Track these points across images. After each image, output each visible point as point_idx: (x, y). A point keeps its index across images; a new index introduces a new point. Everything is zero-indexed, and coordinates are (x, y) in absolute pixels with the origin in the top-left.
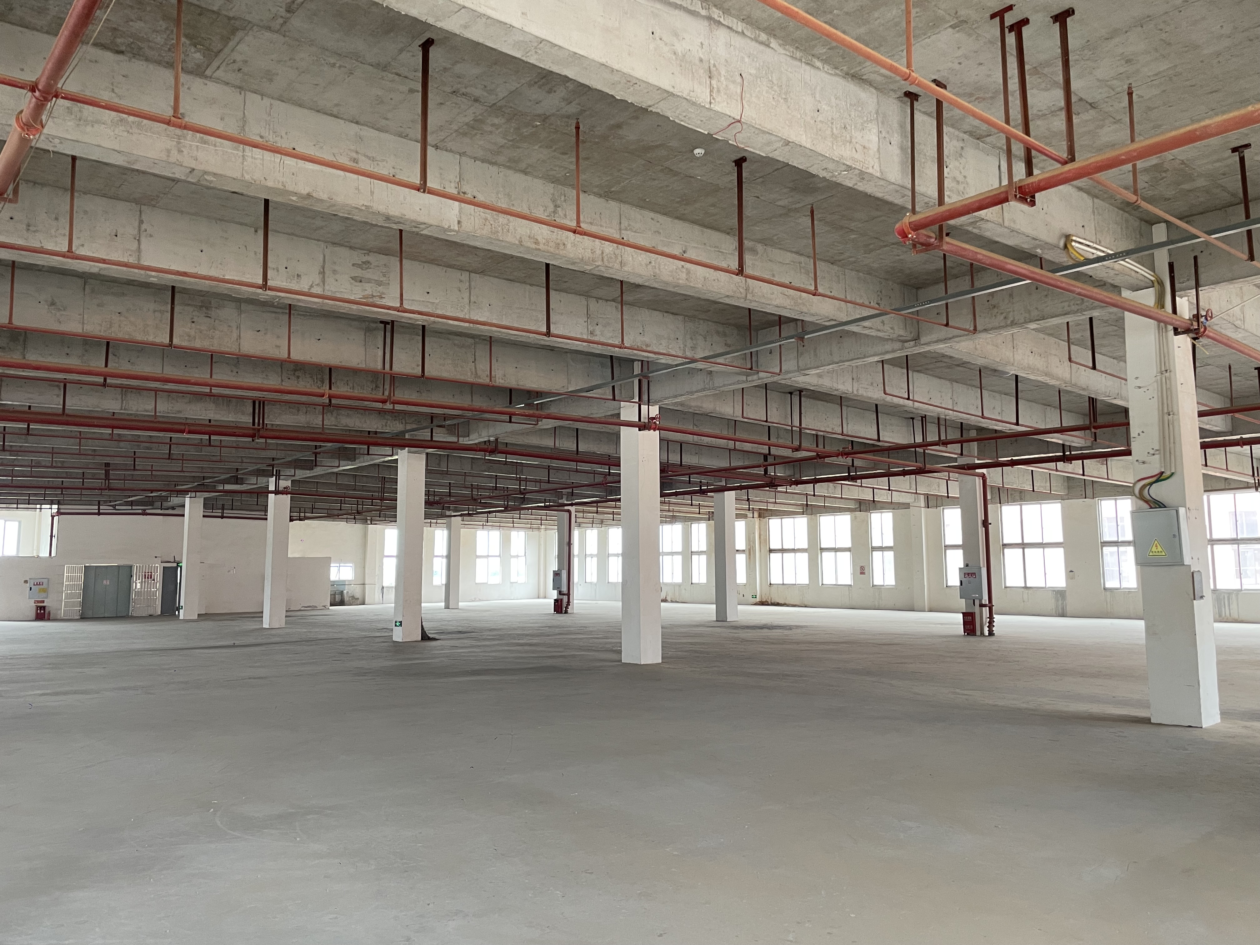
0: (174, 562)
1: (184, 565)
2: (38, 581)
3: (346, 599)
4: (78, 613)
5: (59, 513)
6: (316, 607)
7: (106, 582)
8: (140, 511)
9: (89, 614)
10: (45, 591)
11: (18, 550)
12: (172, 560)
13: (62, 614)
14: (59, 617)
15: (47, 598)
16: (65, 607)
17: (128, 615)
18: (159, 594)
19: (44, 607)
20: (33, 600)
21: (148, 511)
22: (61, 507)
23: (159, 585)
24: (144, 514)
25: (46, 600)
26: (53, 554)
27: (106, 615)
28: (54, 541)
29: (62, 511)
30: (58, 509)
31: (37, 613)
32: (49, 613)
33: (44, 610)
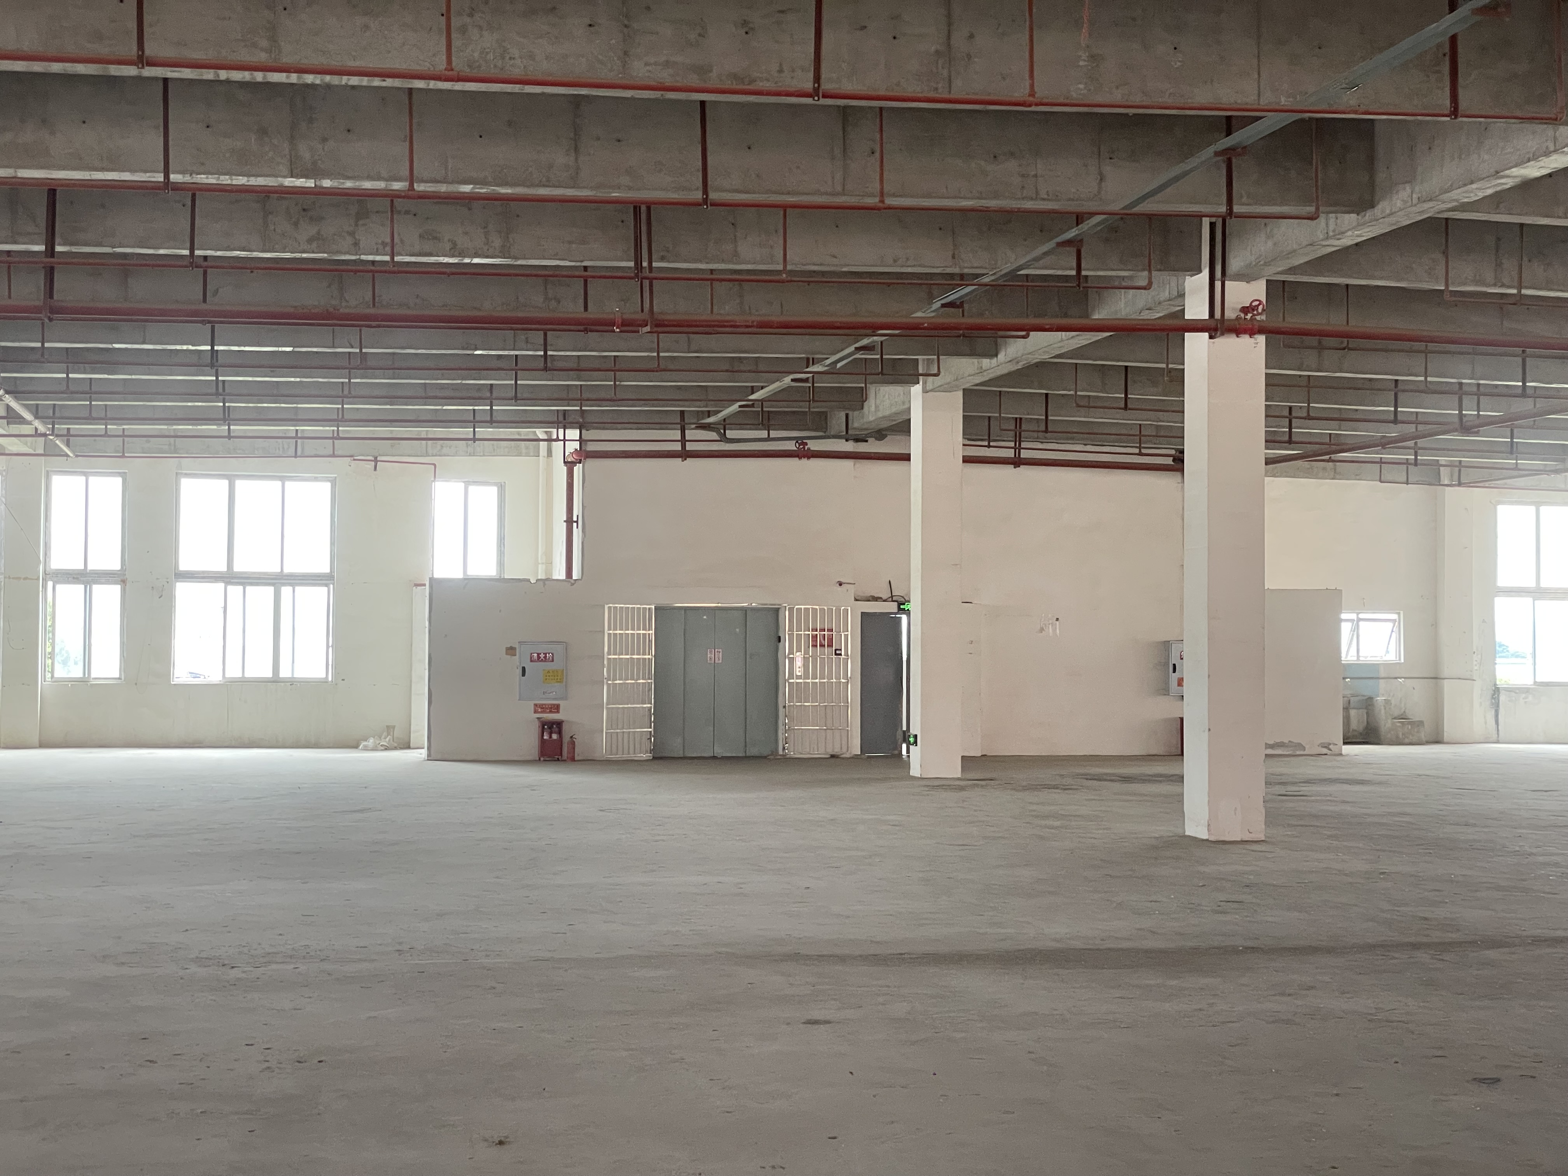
0: (892, 599)
1: (914, 606)
2: (542, 649)
3: (1385, 724)
4: (647, 746)
5: (584, 454)
6: (1301, 746)
7: (715, 656)
8: (791, 446)
9: (675, 746)
10: (559, 677)
11: (501, 564)
12: (885, 595)
13: (603, 747)
14: (597, 756)
15: (565, 698)
16: (610, 725)
17: (775, 752)
18: (853, 693)
19: (559, 724)
20: (531, 704)
21: (814, 445)
22: (588, 435)
23: (853, 667)
24: (803, 453)
25: (562, 703)
26: (576, 575)
27: (719, 751)
28: (577, 533)
29: (591, 447)
30: (581, 440)
31: (543, 742)
32: (572, 743)
33: (560, 733)
